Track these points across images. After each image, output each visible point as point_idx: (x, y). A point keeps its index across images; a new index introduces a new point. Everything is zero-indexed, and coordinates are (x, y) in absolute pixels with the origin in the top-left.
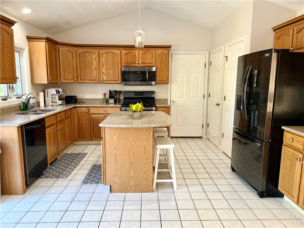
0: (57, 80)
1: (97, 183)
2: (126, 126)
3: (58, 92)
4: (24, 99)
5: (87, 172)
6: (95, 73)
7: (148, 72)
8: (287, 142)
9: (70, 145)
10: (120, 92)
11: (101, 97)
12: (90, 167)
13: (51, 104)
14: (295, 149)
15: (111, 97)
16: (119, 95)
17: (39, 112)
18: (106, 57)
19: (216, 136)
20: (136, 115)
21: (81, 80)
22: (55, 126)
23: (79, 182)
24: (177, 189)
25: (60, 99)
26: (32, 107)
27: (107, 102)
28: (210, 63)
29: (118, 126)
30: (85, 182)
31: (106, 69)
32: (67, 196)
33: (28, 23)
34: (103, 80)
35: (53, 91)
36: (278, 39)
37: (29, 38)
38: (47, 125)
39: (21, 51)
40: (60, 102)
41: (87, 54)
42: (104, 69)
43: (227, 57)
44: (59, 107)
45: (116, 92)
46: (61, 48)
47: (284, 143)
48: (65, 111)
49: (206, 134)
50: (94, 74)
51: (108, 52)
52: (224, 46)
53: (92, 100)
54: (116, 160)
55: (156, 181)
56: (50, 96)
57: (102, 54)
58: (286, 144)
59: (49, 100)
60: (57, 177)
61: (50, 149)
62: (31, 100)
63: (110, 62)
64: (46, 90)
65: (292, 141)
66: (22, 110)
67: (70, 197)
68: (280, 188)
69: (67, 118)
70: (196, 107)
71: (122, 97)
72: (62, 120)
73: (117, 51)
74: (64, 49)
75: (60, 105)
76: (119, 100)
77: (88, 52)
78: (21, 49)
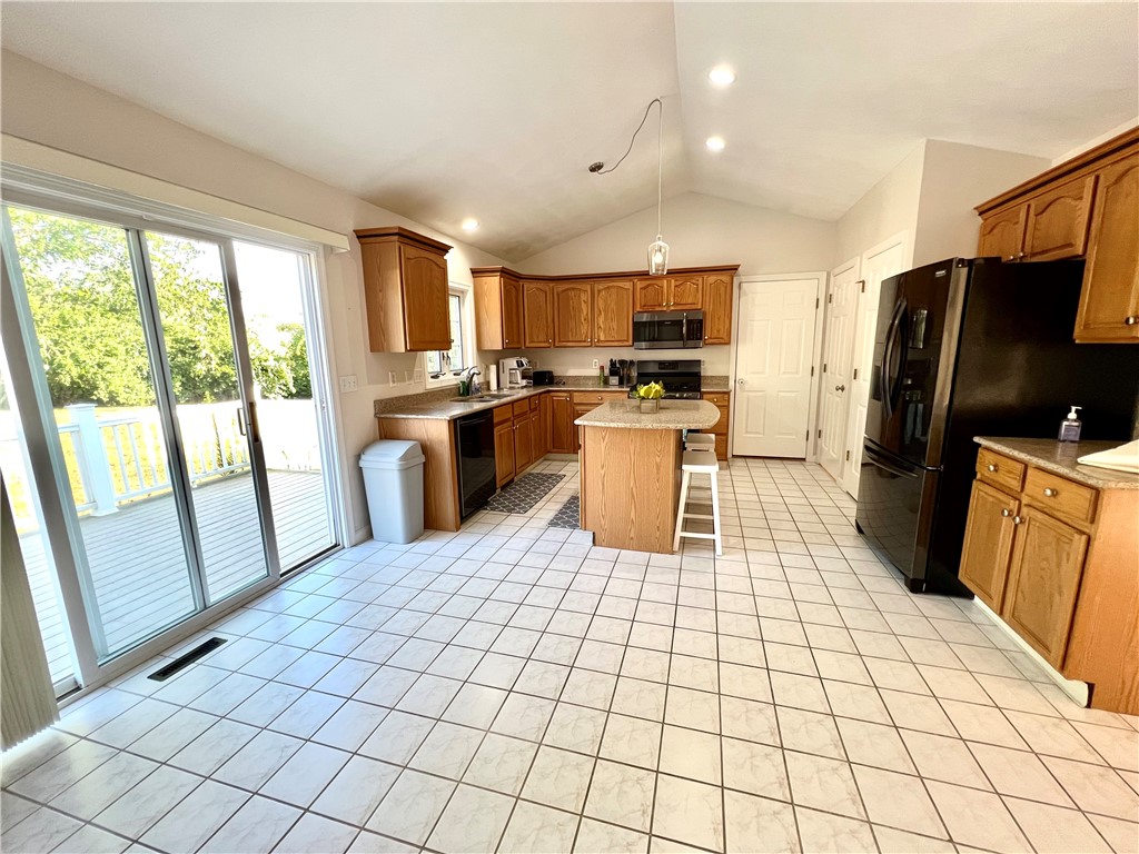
0: (519, 342)
1: (574, 527)
2: (621, 425)
3: (520, 364)
4: (465, 375)
5: (559, 507)
6: (584, 329)
7: (687, 321)
8: (986, 474)
9: (537, 458)
10: (632, 362)
11: (595, 372)
12: (566, 499)
13: (509, 385)
14: (1001, 488)
15: (613, 373)
16: (629, 369)
17: (488, 398)
18: (606, 297)
19: (835, 456)
20: (646, 405)
21: (560, 341)
22: (510, 423)
23: (544, 523)
24: (723, 554)
25: (523, 378)
26: (478, 390)
27: (606, 382)
28: (829, 299)
29: (607, 425)
30: (553, 523)
31: (606, 318)
32: (520, 543)
33: (473, 247)
34: (598, 341)
35: (512, 363)
36: (990, 232)
37: (475, 272)
38: (495, 421)
39: (460, 295)
40: (524, 382)
41: (572, 293)
42: (601, 319)
43: (863, 282)
44: (519, 390)
45: (622, 362)
46: (528, 286)
47: (978, 476)
48: (529, 397)
49: (815, 454)
50: (584, 331)
51: (608, 288)
52: (859, 258)
53: (577, 379)
54: (603, 488)
55: (679, 533)
56: (507, 371)
57: (599, 291)
58: (984, 479)
59: (505, 378)
60: (510, 511)
61: (502, 465)
62: (475, 378)
63: (613, 306)
64: (501, 362)
65: (996, 470)
66: (461, 395)
67: (524, 544)
68: (962, 577)
69: (532, 410)
70: (793, 394)
71: (634, 374)
72: (525, 413)
73: (627, 285)
74: (532, 286)
75: (523, 387)
76: (629, 379)
77: (573, 289)
78: (462, 292)
